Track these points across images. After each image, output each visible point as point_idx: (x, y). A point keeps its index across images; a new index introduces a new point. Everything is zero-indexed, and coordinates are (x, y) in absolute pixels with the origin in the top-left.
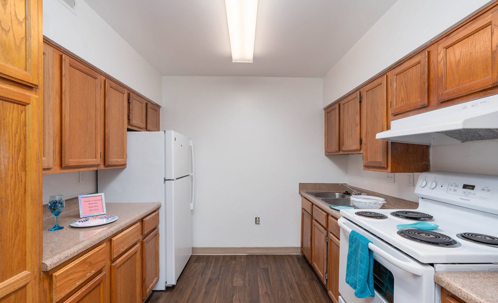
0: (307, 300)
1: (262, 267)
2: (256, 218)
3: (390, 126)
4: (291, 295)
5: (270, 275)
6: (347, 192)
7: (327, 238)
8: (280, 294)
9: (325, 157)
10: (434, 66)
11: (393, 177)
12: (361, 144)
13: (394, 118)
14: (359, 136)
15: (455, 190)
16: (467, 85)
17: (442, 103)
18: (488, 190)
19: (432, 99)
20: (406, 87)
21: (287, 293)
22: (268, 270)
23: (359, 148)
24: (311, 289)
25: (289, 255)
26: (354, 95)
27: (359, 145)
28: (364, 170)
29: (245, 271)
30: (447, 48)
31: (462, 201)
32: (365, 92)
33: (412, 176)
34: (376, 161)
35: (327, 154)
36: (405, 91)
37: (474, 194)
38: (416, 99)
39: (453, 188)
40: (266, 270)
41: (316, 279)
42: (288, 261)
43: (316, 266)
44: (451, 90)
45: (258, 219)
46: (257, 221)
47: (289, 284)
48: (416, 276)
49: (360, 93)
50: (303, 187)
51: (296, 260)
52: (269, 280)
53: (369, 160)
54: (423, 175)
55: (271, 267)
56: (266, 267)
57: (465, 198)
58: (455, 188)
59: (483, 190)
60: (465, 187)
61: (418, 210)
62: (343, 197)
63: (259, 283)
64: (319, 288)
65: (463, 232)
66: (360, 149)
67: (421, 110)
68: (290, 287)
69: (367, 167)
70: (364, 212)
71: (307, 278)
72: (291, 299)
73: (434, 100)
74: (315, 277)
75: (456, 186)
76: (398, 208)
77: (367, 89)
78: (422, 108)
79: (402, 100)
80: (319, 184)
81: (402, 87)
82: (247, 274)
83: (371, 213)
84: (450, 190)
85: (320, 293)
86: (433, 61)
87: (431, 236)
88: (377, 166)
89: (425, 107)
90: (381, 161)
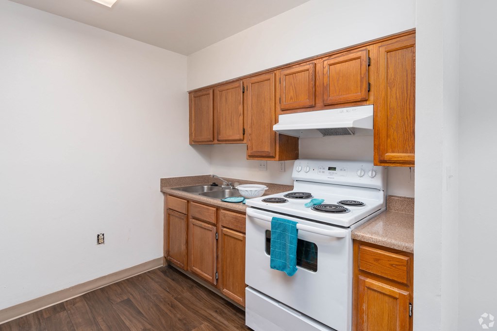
0: (197, 312)
1: (119, 300)
2: (98, 236)
3: (278, 119)
4: (178, 316)
5: (136, 305)
6: (215, 183)
7: (217, 234)
8: (164, 322)
9: (189, 146)
10: (319, 77)
11: (265, 164)
12: (244, 134)
13: (282, 112)
14: (242, 126)
15: (323, 172)
16: (344, 96)
17: (325, 106)
18: (344, 170)
19: (317, 101)
20: (295, 87)
21: (172, 316)
22: (130, 301)
23: (242, 138)
24: (195, 297)
25: (149, 272)
26: (236, 84)
27: (242, 135)
28: (247, 159)
29: (94, 318)
30: (331, 65)
31: (329, 179)
32: (250, 84)
33: (283, 163)
34: (263, 150)
35: (193, 143)
36: (294, 91)
37: (336, 173)
38: (305, 100)
39: (322, 170)
40: (128, 302)
41: (195, 285)
42: (152, 279)
43: (198, 270)
44: (333, 98)
45: (101, 237)
46: (100, 239)
47: (169, 304)
48: (339, 239)
49: (243, 83)
50: (165, 182)
51: (162, 274)
52: (139, 313)
53: (254, 150)
54: (297, 162)
55: (131, 294)
56: (126, 298)
57: (331, 177)
58: (323, 170)
59: (341, 170)
60: (330, 169)
61: (295, 191)
62: (211, 189)
63: (127, 323)
64: (203, 293)
65: (340, 201)
66: (243, 140)
67: (308, 109)
68: (172, 307)
69: (252, 156)
70: (269, 199)
71: (185, 288)
72: (180, 320)
73: (319, 103)
74: (192, 283)
75: (324, 169)
76: (287, 191)
77: (253, 81)
78: (309, 107)
79: (291, 98)
80: (184, 177)
81: (291, 87)
82: (99, 320)
83: (275, 199)
84: (320, 172)
85: (207, 297)
86: (318, 72)
87: (333, 207)
88: (264, 155)
89: (311, 107)
90: (269, 150)
